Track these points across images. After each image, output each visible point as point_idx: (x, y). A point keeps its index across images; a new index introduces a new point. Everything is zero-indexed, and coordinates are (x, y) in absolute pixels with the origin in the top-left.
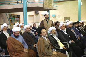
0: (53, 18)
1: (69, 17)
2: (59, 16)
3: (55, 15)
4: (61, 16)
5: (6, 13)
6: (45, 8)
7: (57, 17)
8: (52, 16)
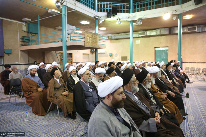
0: (109, 57)
1: (126, 56)
2: (116, 55)
3: (112, 54)
4: (118, 55)
5: (56, 51)
6: (86, 46)
7: (114, 56)
8: (108, 55)
